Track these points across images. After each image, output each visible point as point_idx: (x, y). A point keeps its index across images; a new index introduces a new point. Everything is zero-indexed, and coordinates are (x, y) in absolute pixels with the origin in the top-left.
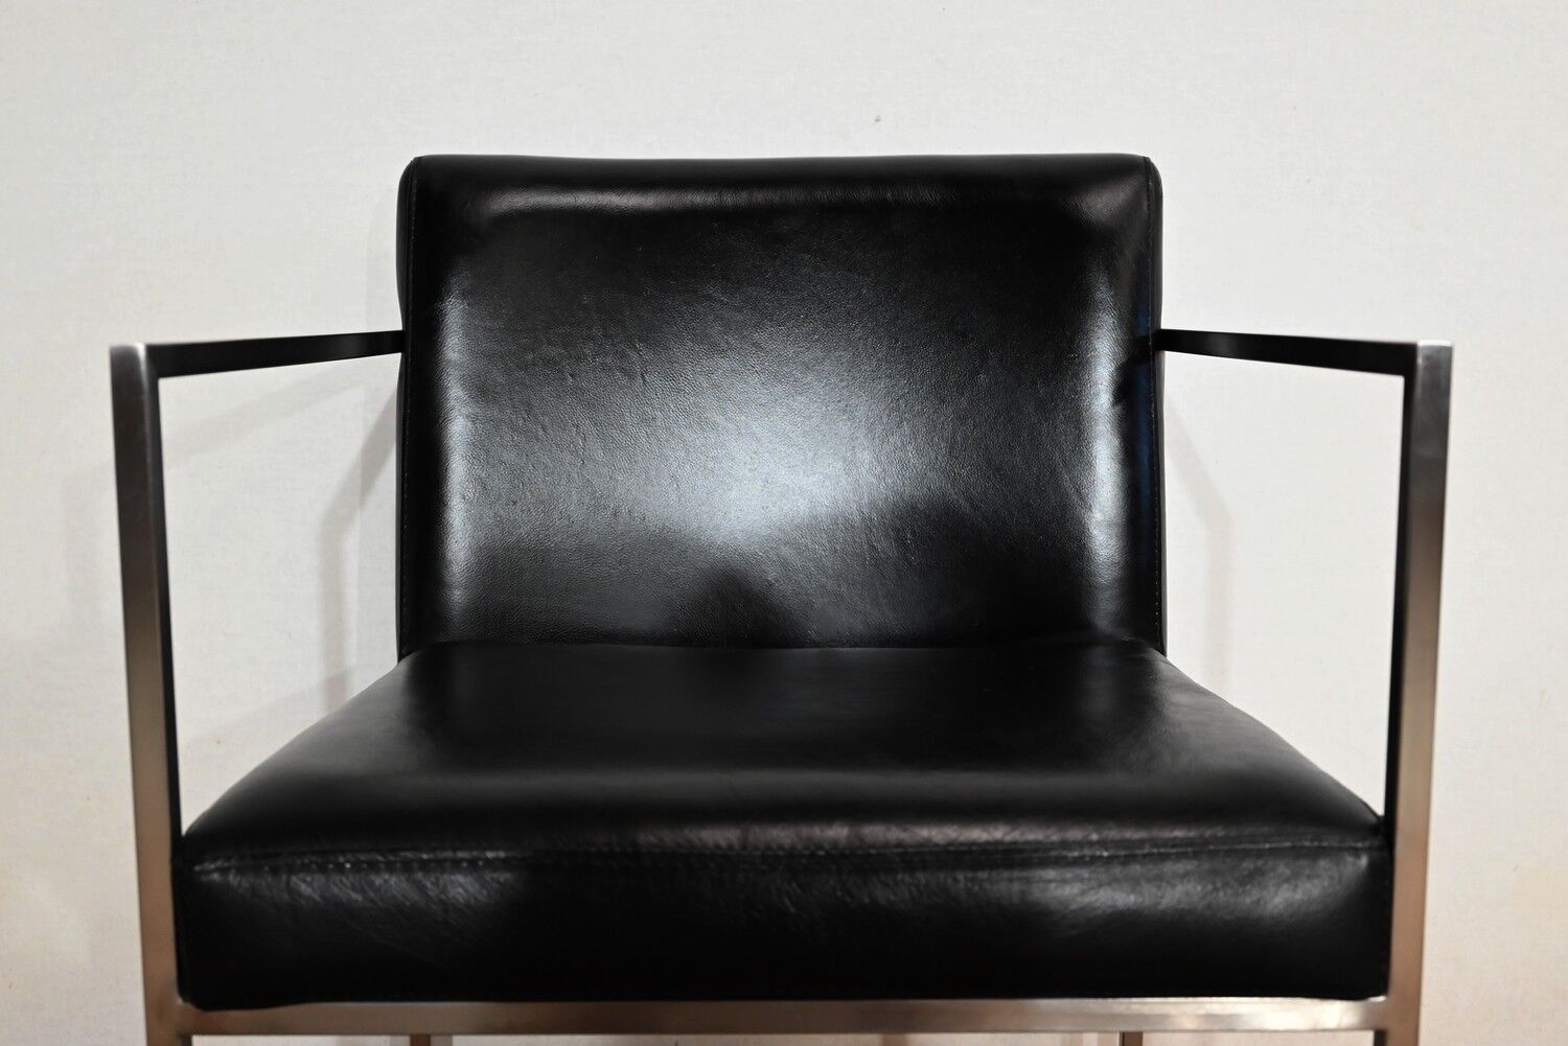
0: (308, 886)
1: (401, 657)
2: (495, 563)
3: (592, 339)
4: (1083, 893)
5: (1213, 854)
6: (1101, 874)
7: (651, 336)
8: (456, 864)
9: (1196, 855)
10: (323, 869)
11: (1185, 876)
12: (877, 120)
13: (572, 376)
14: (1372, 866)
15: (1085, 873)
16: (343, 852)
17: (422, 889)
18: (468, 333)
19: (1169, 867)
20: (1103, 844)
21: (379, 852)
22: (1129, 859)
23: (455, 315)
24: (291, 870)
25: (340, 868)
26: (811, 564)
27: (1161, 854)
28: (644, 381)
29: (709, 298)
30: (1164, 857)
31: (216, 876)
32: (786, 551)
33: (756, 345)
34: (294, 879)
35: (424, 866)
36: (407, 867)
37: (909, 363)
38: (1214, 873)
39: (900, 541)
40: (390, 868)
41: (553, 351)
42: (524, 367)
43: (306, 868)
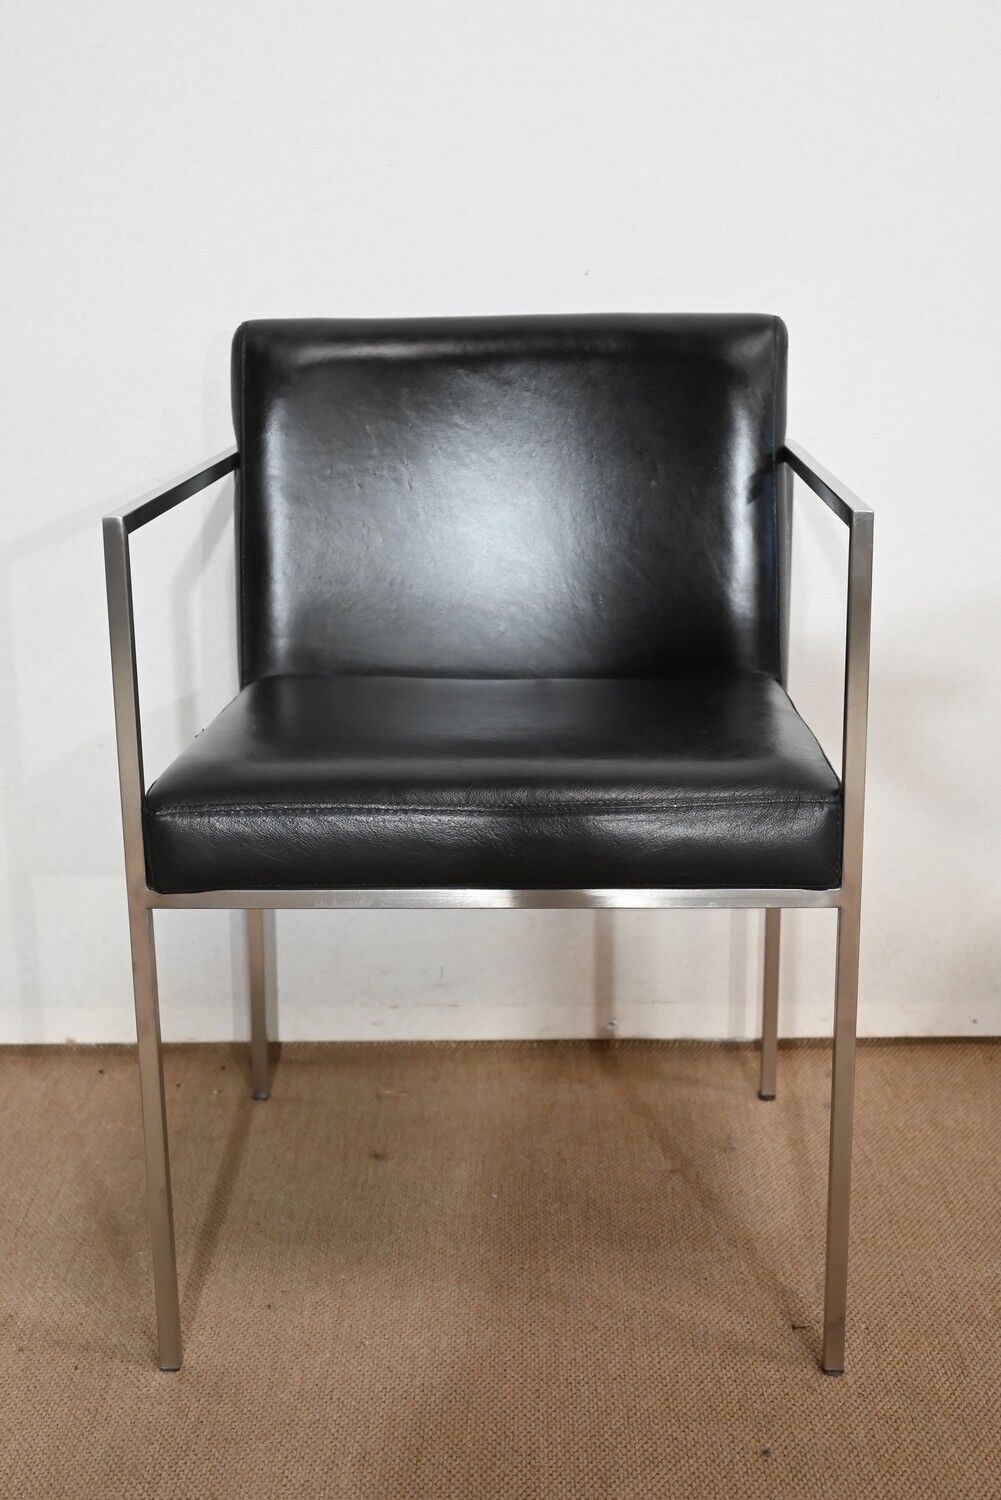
0: (221, 824)
1: (243, 686)
2: (308, 617)
3: (373, 458)
4: (661, 828)
5: (737, 807)
6: (671, 817)
7: (413, 454)
8: (303, 811)
9: (728, 807)
10: (228, 814)
11: (720, 819)
12: (587, 274)
13: (359, 485)
14: (830, 813)
15: (662, 816)
16: (239, 805)
17: (284, 825)
18: (286, 454)
19: (711, 813)
20: (676, 800)
21: (259, 804)
22: (689, 809)
23: (275, 442)
24: (210, 815)
25: (237, 813)
26: (531, 619)
27: (707, 806)
28: (411, 487)
29: (456, 425)
30: (709, 808)
31: (168, 818)
32: (513, 609)
33: (490, 460)
34: (212, 819)
35: (285, 812)
36: (275, 813)
37: (601, 474)
38: (738, 817)
39: (595, 602)
40: (266, 813)
41: (343, 467)
42: (324, 479)
43: (218, 813)
